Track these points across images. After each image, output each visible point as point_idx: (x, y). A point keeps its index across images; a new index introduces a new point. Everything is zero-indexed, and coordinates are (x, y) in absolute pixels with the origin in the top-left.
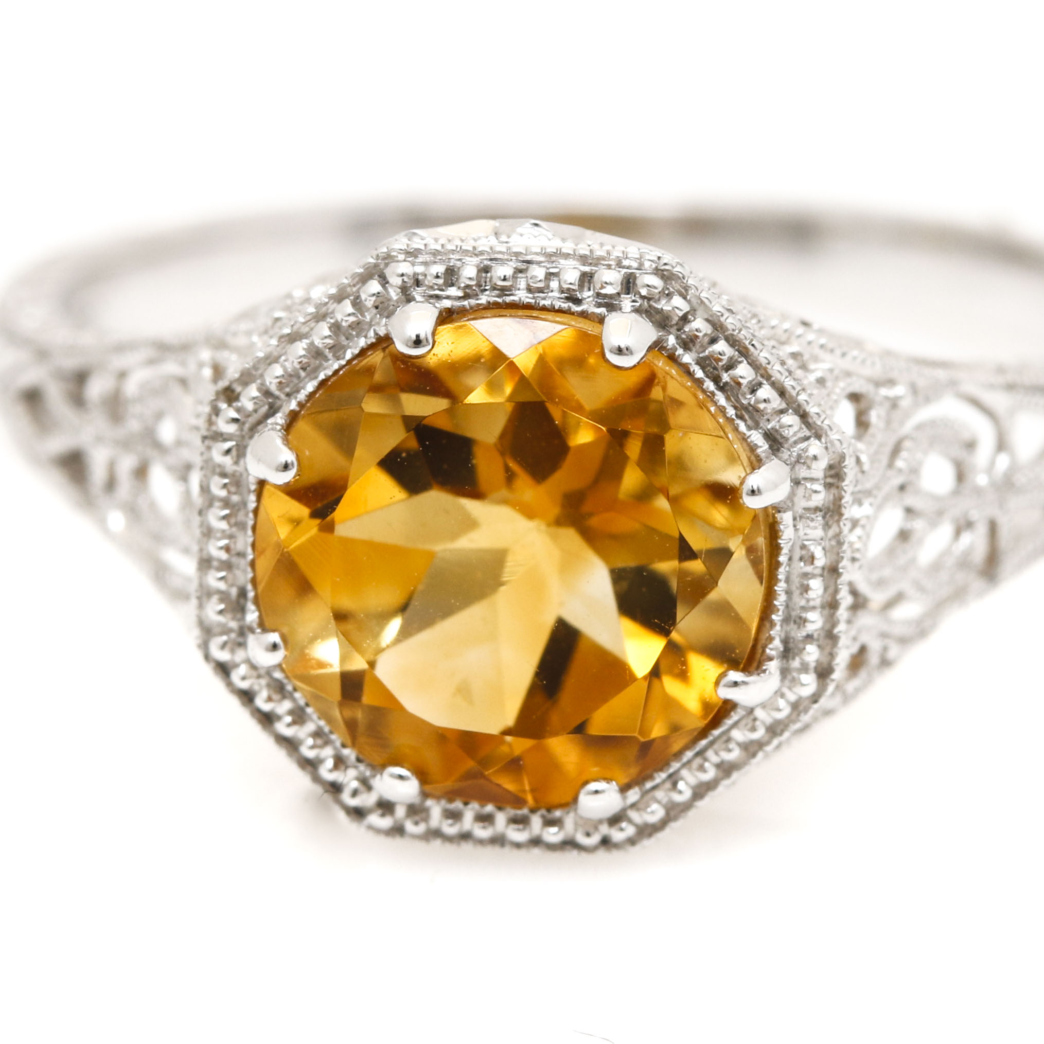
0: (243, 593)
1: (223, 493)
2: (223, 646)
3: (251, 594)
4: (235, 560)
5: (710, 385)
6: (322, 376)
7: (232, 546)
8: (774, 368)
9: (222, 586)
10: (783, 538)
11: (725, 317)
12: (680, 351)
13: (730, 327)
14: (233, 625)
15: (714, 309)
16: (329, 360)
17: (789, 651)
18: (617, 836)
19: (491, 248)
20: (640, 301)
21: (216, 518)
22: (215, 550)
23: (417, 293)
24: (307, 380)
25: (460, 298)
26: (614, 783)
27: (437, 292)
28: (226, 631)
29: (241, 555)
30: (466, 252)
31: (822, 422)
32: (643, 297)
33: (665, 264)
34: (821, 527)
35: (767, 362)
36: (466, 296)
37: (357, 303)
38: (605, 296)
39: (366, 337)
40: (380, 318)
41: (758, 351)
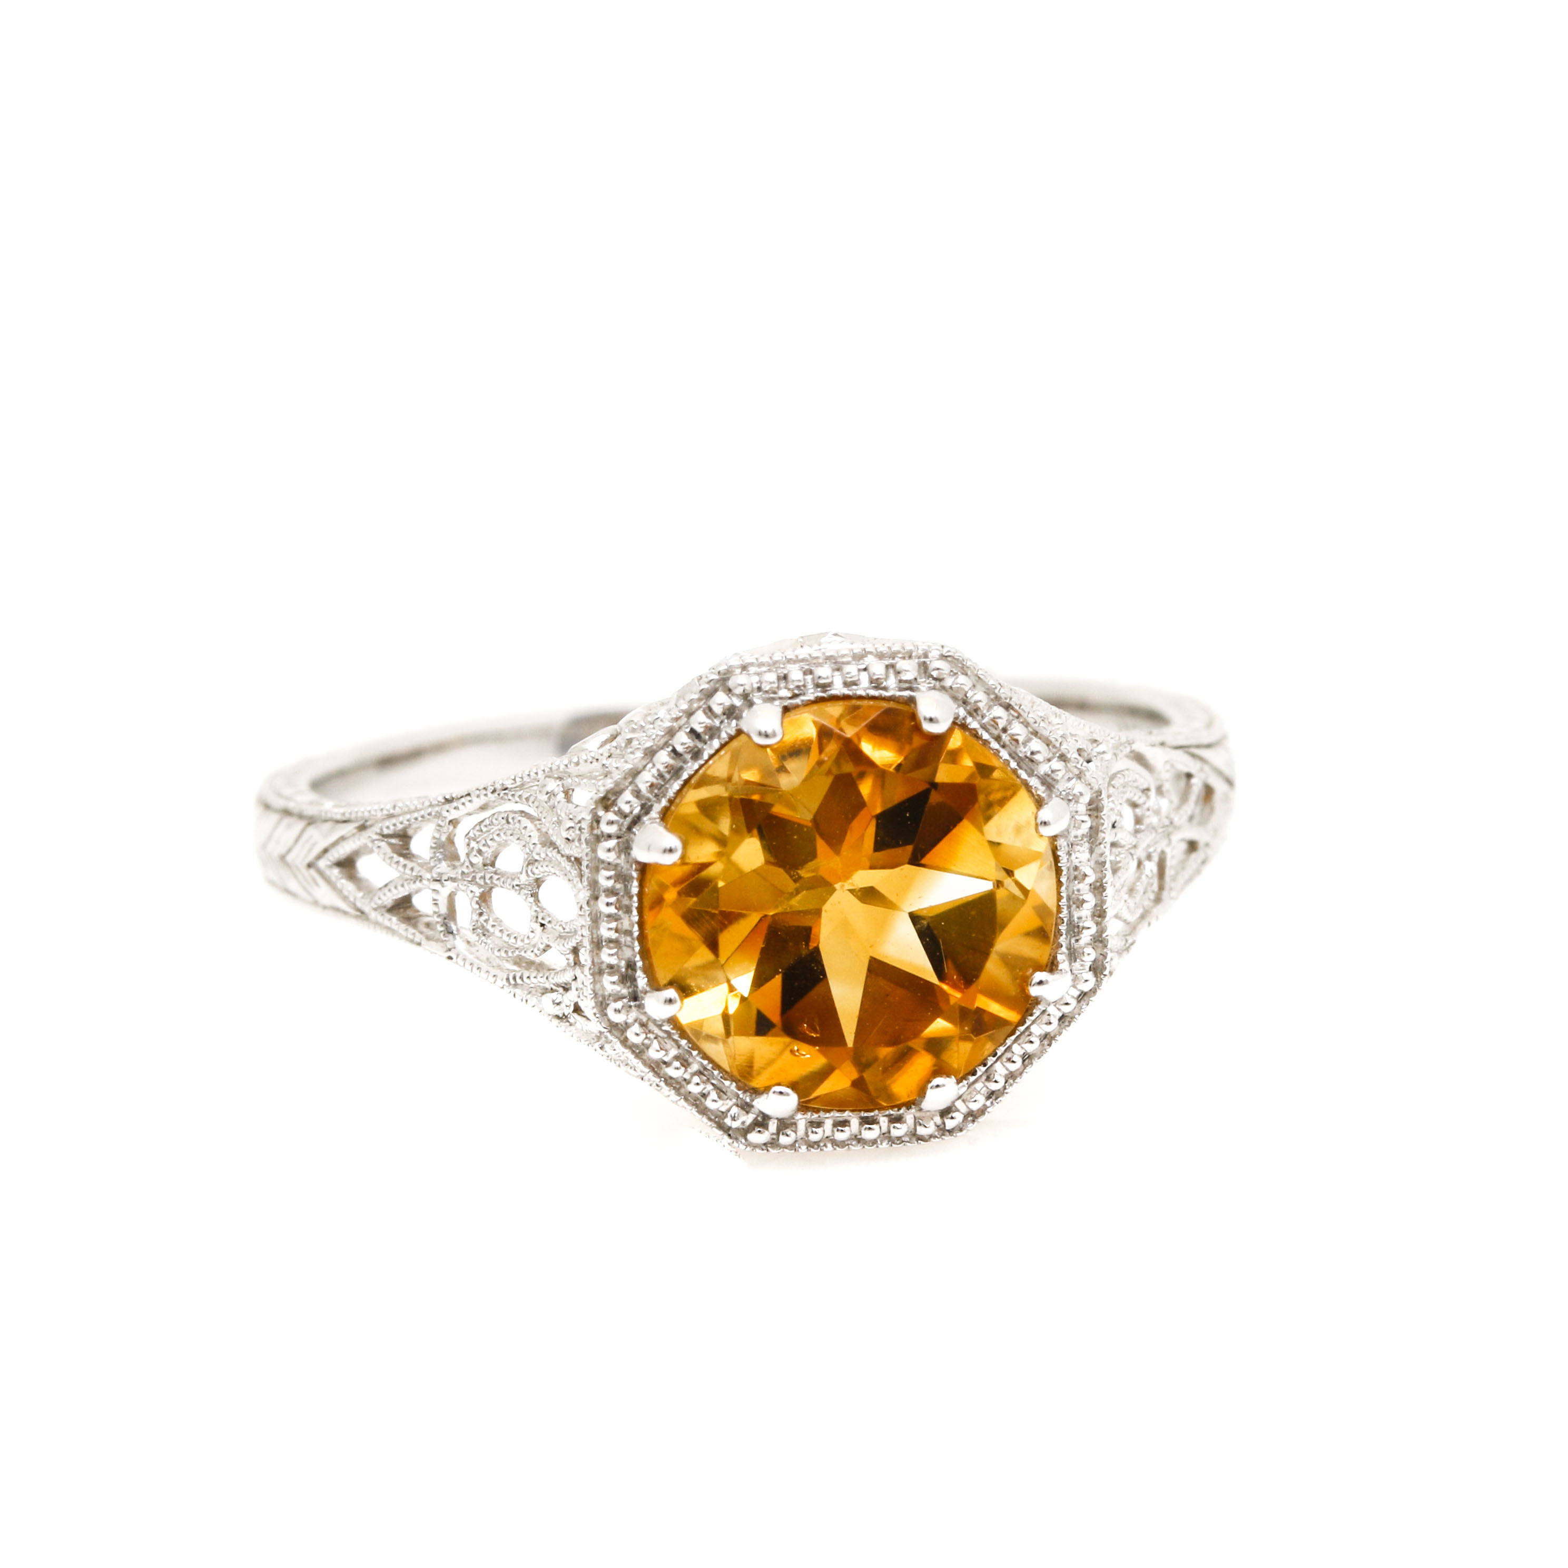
0: (631, 966)
1: (610, 883)
2: (618, 1011)
3: (640, 964)
4: (623, 939)
5: (995, 745)
6: (685, 776)
7: (620, 926)
8: (1041, 725)
9: (613, 961)
10: (1061, 862)
11: (998, 689)
12: (969, 720)
13: (1003, 696)
14: (625, 991)
15: (990, 683)
16: (688, 762)
17: (1073, 955)
18: (950, 1124)
19: (810, 655)
20: (933, 682)
21: (604, 906)
22: (606, 931)
23: (757, 698)
24: (672, 781)
25: (790, 698)
26: (953, 1077)
27: (772, 695)
28: (619, 998)
29: (629, 933)
30: (789, 661)
31: (1082, 765)
32: (935, 679)
33: (949, 651)
34: (1088, 850)
35: (1034, 721)
36: (795, 696)
37: (709, 711)
38: (906, 681)
39: (719, 737)
40: (728, 723)
41: (1027, 714)
